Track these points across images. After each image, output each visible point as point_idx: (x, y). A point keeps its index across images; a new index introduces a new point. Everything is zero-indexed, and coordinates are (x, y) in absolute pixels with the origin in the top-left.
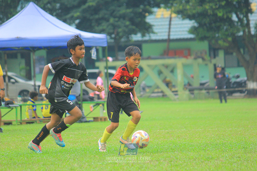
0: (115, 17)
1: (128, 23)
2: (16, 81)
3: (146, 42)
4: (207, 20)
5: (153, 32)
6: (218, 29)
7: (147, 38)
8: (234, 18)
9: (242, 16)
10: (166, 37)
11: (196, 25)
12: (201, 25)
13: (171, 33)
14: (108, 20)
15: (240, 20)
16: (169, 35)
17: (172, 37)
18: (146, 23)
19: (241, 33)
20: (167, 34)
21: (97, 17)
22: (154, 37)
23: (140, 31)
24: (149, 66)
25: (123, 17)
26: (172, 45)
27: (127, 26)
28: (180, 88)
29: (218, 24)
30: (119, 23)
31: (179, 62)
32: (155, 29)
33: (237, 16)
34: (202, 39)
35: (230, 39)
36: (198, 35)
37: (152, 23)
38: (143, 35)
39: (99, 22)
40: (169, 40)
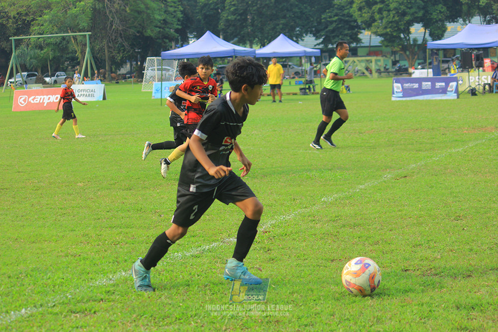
0: (342, 35)
1: (349, 38)
2: (293, 68)
3: (359, 47)
4: (388, 37)
5: (362, 42)
6: (394, 42)
7: (359, 45)
8: (402, 36)
9: (406, 36)
10: (368, 45)
11: (383, 39)
12: (386, 40)
13: (371, 43)
14: (338, 36)
15: (405, 37)
16: (370, 44)
17: (372, 45)
18: (358, 38)
19: (406, 44)
20: (369, 43)
21: (333, 35)
22: (362, 45)
23: (355, 42)
24: (358, 61)
25: (347, 35)
26: (372, 49)
27: (348, 40)
28: (374, 72)
29: (394, 39)
30: (344, 38)
31: (373, 58)
32: (363, 41)
33: (404, 35)
34: (387, 46)
35: (400, 47)
36: (384, 45)
37: (361, 38)
38: (357, 44)
39: (334, 37)
40: (370, 47)
